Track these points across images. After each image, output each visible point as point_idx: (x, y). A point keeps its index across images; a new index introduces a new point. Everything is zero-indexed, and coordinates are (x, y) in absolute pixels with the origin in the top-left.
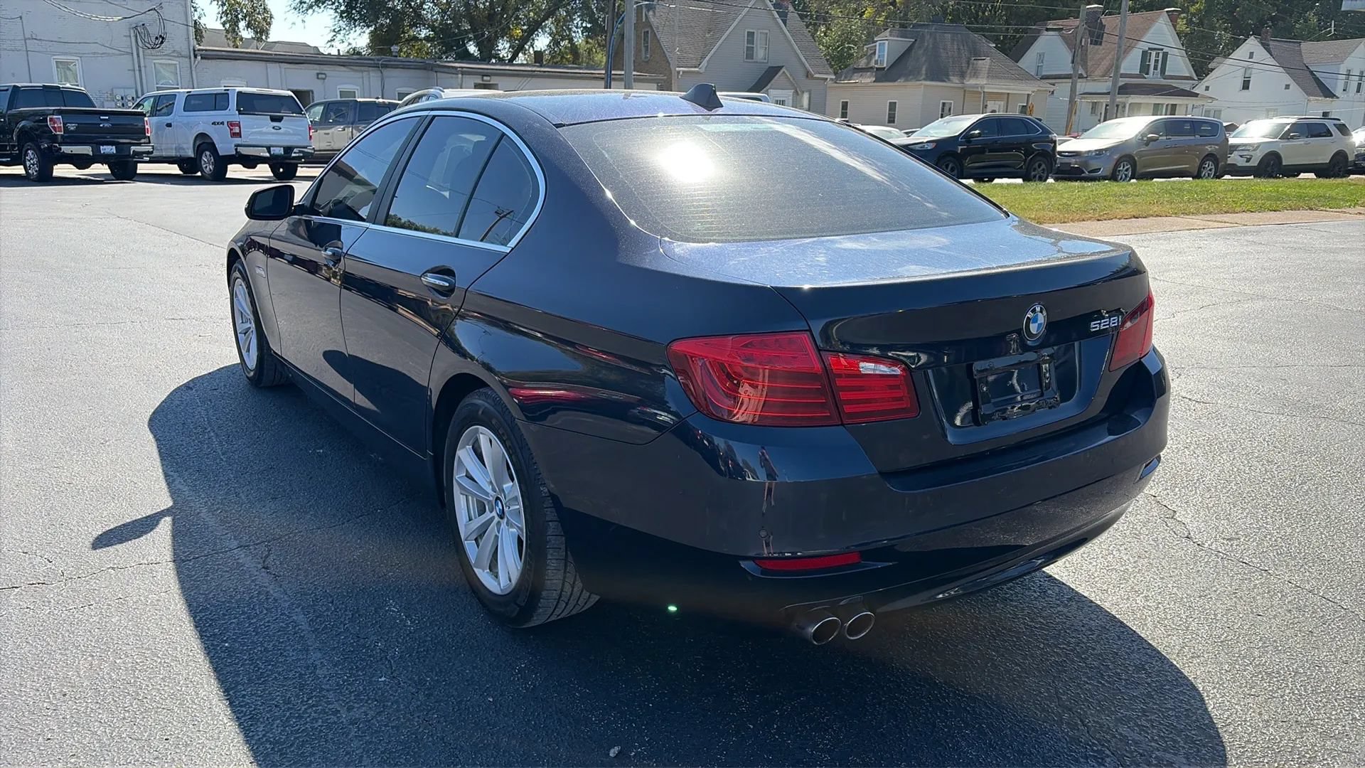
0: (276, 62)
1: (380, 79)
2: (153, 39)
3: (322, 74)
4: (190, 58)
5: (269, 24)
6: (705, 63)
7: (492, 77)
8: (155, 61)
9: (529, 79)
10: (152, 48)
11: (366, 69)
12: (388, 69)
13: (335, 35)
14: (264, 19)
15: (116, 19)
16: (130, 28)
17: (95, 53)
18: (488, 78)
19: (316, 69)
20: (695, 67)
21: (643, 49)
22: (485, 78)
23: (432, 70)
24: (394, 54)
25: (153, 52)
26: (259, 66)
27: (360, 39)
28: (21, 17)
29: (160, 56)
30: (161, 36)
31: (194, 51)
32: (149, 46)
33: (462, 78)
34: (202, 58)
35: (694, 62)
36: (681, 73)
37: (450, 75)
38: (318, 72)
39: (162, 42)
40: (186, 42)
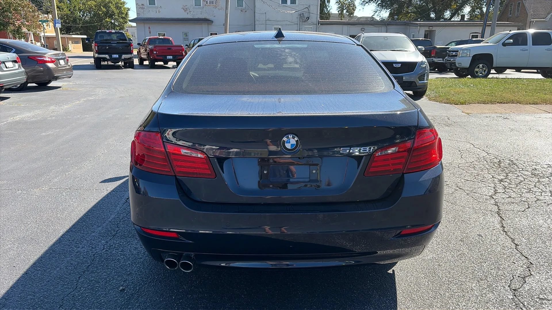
0: (347, 25)
1: (386, 30)
2: (305, 18)
3: (363, 28)
4: (317, 25)
5: (354, 10)
6: (549, 16)
7: (434, 27)
8: (305, 26)
9: (444, 27)
10: (305, 22)
11: (381, 26)
12: (389, 26)
13: (375, 13)
14: (353, 9)
15: (293, 12)
16: (298, 15)
17: (286, 24)
18: (432, 28)
19: (361, 27)
20: (543, 19)
21: (516, 11)
22: (430, 28)
23: (408, 25)
24: (395, 19)
25: (305, 23)
26: (340, 27)
27: (385, 14)
28: (266, 13)
29: (307, 24)
30: (308, 17)
31: (318, 22)
32: (303, 21)
33: (420, 28)
34: (321, 25)
35: (543, 16)
36: (535, 22)
37: (415, 27)
38: (362, 28)
39: (308, 19)
40: (316, 19)
